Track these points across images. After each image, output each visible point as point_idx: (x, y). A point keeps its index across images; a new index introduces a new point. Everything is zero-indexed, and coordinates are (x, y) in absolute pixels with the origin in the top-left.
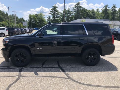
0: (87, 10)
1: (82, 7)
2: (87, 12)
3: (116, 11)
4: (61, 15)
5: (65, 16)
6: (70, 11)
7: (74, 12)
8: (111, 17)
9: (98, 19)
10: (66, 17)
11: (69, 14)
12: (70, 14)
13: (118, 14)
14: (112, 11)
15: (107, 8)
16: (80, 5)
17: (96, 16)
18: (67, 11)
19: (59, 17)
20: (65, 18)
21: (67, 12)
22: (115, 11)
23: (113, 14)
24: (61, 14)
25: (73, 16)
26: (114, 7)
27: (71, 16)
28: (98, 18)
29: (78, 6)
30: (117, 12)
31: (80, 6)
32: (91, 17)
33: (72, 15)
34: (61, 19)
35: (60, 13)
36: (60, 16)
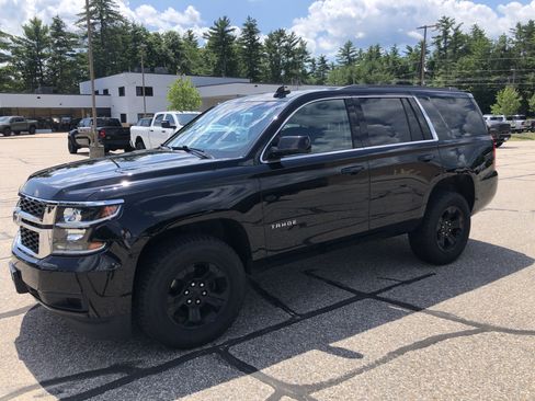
0: (148, 35)
1: (120, 18)
2: (151, 43)
3: (260, 45)
4: (16, 51)
5: (43, 56)
6: (63, 34)
7: (84, 38)
8: (243, 67)
9: (196, 75)
10: (46, 63)
11: (59, 44)
12: (68, 45)
13: (264, 56)
14: (245, 44)
15: (227, 29)
16: (112, 8)
17: (189, 63)
18: (46, 30)
19: (8, 59)
20: (41, 64)
21: (48, 35)
22: (254, 45)
23: (249, 56)
24: (13, 45)
25: (83, 57)
26: (251, 30)
27: (73, 55)
28: (196, 71)
29: (102, 11)
30: (262, 49)
31: (111, 12)
32: (169, 65)
33: (77, 51)
34: (20, 67)
35: (9, 40)
36: (8, 53)
